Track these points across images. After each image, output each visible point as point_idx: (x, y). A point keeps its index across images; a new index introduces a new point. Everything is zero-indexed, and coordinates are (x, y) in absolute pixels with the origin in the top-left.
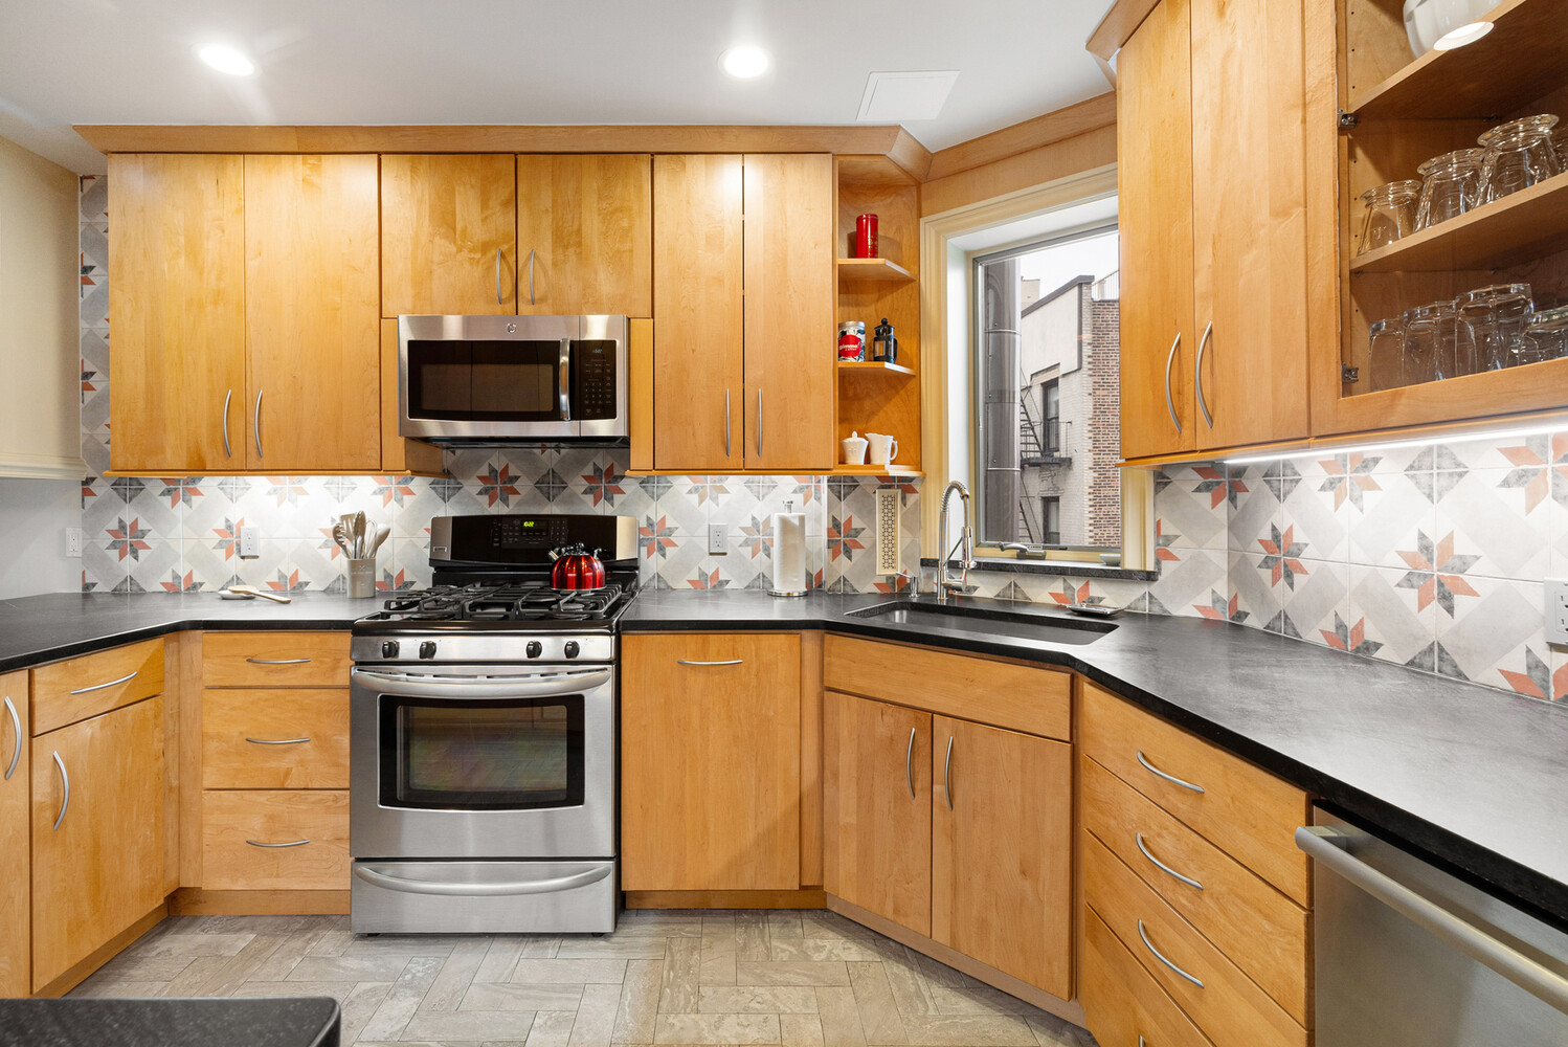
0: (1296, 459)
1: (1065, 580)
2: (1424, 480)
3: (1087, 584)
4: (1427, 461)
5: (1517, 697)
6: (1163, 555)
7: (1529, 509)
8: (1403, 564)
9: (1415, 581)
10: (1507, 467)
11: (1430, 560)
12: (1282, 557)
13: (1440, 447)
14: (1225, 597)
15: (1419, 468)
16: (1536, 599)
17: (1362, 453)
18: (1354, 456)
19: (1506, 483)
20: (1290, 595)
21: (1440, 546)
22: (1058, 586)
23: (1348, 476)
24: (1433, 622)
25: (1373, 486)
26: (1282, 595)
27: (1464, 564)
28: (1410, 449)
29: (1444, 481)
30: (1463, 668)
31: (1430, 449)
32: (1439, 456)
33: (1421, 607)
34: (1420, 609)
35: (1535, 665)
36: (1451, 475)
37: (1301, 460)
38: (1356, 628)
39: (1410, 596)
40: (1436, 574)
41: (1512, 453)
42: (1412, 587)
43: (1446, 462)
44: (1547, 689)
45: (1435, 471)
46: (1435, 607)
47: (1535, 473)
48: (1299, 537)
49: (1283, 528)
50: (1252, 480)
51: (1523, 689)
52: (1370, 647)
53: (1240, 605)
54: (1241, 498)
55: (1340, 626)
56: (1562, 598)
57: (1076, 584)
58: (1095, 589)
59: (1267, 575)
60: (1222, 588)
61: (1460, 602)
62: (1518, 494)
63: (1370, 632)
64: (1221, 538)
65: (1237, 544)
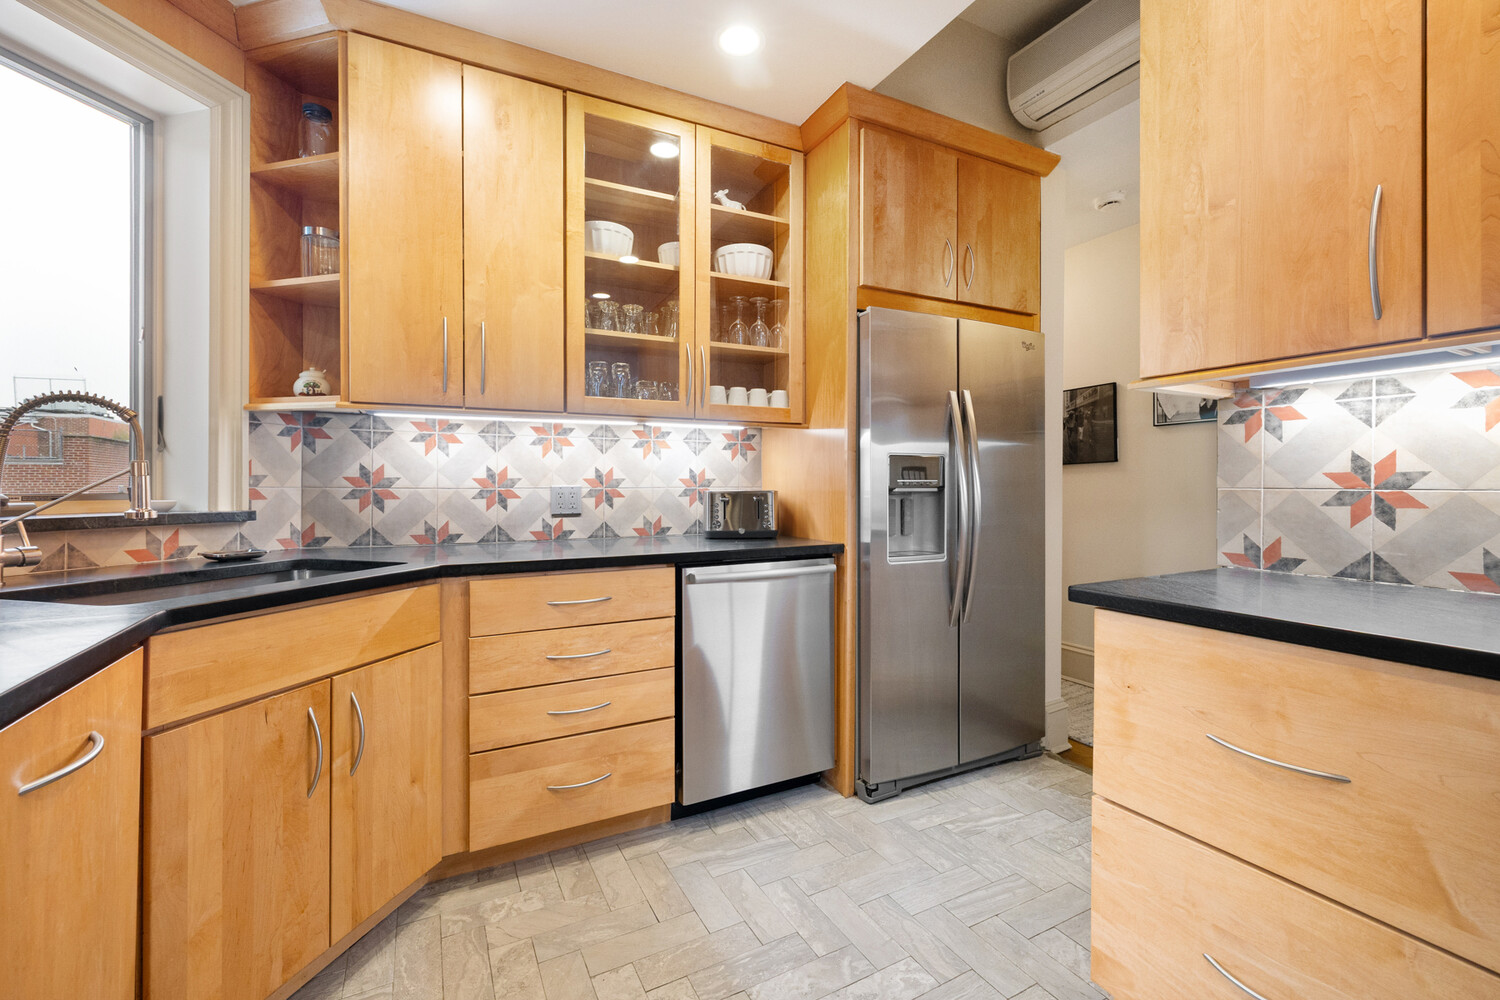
0: (389, 418)
1: (148, 532)
2: (490, 439)
3: (176, 533)
4: (493, 429)
5: (538, 541)
6: (255, 495)
7: (544, 455)
8: (477, 485)
9: (484, 494)
10: (534, 436)
11: (494, 482)
12: (372, 489)
13: (500, 422)
14: (299, 528)
15: (488, 432)
16: (546, 496)
17: (448, 421)
18: (441, 422)
19: (534, 443)
20: (379, 515)
21: (500, 474)
22: (139, 541)
23: (437, 433)
24: (496, 515)
25: (456, 441)
26: (371, 517)
27: (513, 482)
28: (482, 422)
29: (502, 441)
30: (512, 536)
31: (494, 423)
32: (500, 427)
33: (488, 508)
34: (488, 509)
35: (546, 526)
36: (506, 437)
37: (393, 419)
38: (442, 528)
39: (481, 504)
40: (497, 489)
41: (536, 429)
42: (483, 498)
43: (503, 430)
44: (551, 535)
45: (497, 435)
46: (497, 507)
47: (547, 439)
48: (389, 473)
49: (372, 468)
50: (337, 430)
51: (541, 538)
52: (453, 538)
53: (319, 532)
54: (321, 444)
55: (429, 529)
56: (558, 494)
57: (163, 535)
58: (186, 538)
59: (354, 504)
60: (297, 521)
61: (511, 503)
62: (539, 448)
63: (453, 529)
64: (297, 477)
65: (314, 482)
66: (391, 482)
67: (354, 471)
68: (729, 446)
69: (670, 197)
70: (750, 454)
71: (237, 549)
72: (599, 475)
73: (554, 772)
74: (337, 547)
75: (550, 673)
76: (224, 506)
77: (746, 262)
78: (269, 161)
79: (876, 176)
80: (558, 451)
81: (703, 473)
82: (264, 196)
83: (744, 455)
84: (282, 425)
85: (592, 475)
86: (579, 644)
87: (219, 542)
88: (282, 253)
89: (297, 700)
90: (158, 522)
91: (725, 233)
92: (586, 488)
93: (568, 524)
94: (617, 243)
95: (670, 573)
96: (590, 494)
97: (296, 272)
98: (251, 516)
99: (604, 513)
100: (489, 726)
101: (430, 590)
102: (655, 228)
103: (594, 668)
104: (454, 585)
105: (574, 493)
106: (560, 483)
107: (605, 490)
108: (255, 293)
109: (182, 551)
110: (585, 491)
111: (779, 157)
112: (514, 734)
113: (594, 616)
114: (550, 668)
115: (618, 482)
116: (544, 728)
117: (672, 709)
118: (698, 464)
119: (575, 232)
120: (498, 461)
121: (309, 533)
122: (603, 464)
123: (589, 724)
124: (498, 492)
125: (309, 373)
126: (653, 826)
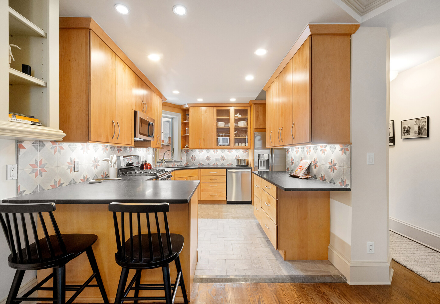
0: (195, 150)
6: (182, 159)
8: (206, 158)
12: (194, 158)
16: (215, 159)
19: (213, 152)
21: (208, 156)
22: (172, 164)
24: (208, 162)
25: (203, 153)
26: (193, 162)
27: (210, 157)
30: (210, 164)
35: (215, 163)
41: (213, 150)
46: (208, 161)
47: (215, 151)
50: (190, 151)
51: (214, 165)
52: (203, 165)
53: (188, 163)
54: (188, 153)
55: (200, 163)
56: (216, 159)
58: (176, 164)
59: (192, 160)
60: (186, 162)
61: (210, 160)
63: (203, 164)
65: (187, 157)
66: (196, 157)
67: (192, 156)
68: (243, 152)
69: (229, 117)
70: (247, 153)
71: (180, 165)
72: (222, 156)
73: (210, 193)
74: (190, 165)
76: (179, 160)
77: (242, 124)
78: (184, 121)
79: (257, 111)
80: (216, 153)
81: (238, 156)
82: (183, 124)
83: (246, 153)
84: (184, 151)
86: (213, 178)
88: (184, 131)
89: (184, 178)
91: (237, 121)
92: (220, 158)
93: (218, 163)
94: (222, 125)
95: (225, 170)
96: (221, 159)
97: (186, 134)
98: (181, 161)
99: (223, 162)
100: (204, 186)
101: (197, 170)
102: (227, 121)
103: (215, 181)
104: (199, 170)
105: (218, 159)
106: (216, 158)
107: (223, 158)
108: (182, 136)
109: (176, 165)
110: (220, 159)
111: (246, 108)
112: (206, 188)
113: (215, 175)
114: (210, 180)
115: (225, 157)
116: (209, 187)
117: (225, 188)
118: (237, 154)
119: (215, 124)
120: (208, 154)
121: (187, 164)
122: (223, 154)
123: (214, 188)
124: (208, 158)
125: (187, 145)
126: (224, 204)
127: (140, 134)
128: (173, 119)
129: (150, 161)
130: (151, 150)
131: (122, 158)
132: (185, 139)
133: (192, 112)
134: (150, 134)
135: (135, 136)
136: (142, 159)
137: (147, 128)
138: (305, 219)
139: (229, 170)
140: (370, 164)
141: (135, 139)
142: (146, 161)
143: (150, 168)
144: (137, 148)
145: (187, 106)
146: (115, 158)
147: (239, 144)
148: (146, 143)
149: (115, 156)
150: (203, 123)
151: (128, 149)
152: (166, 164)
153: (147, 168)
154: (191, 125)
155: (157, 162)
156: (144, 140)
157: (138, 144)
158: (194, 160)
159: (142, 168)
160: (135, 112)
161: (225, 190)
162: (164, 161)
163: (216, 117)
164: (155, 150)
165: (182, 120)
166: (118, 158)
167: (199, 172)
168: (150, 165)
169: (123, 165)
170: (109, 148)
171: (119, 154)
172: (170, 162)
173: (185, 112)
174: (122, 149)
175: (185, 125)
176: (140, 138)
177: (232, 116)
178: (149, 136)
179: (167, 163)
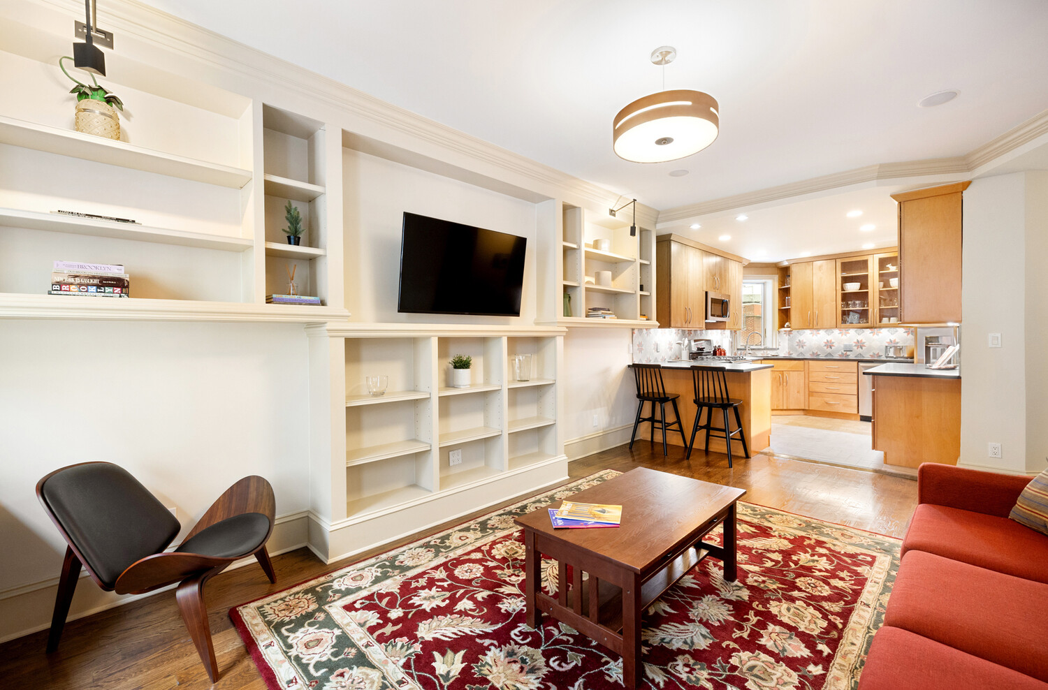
2: (826, 334)
3: (767, 351)
6: (779, 345)
7: (842, 337)
8: (824, 343)
11: (828, 343)
16: (842, 346)
20: (803, 349)
21: (830, 341)
22: (762, 352)
24: (829, 350)
26: (801, 350)
27: (833, 343)
30: (833, 355)
34: (827, 348)
35: (842, 353)
39: (825, 348)
42: (826, 346)
48: (804, 341)
49: (801, 340)
50: (794, 333)
51: (841, 356)
52: (819, 355)
53: (790, 351)
54: (791, 335)
55: (813, 353)
56: (845, 346)
57: (765, 351)
58: (769, 352)
59: (798, 347)
60: (787, 350)
61: (833, 348)
62: (840, 335)
64: (787, 341)
65: (789, 342)
66: (804, 343)
67: (798, 341)
68: (906, 332)
69: (867, 273)
72: (858, 341)
73: (827, 399)
74: (794, 355)
75: (825, 380)
76: (774, 347)
78: (781, 286)
80: (846, 335)
82: (780, 291)
84: (783, 332)
85: (856, 341)
86: (832, 376)
87: (774, 353)
88: (783, 302)
90: (764, 349)
91: (885, 278)
92: (854, 344)
93: (848, 353)
94: (853, 287)
95: (858, 362)
96: (855, 346)
97: (785, 306)
98: (779, 349)
99: (859, 350)
100: (814, 387)
101: (802, 362)
102: (864, 280)
103: (835, 381)
104: (806, 362)
105: (850, 346)
106: (846, 343)
107: (860, 345)
108: (779, 310)
112: (818, 390)
113: (835, 370)
115: (864, 342)
116: (824, 391)
117: (856, 393)
118: (893, 338)
119: (839, 287)
120: (829, 338)
121: (789, 353)
122: (860, 338)
123: (834, 392)
124: (829, 345)
125: (787, 324)
126: (855, 420)
127: (712, 315)
128: (764, 284)
129: (726, 346)
130: (727, 332)
131: (693, 343)
132: (785, 315)
133: (794, 271)
134: (724, 313)
135: (706, 319)
136: (715, 344)
137: (721, 308)
138: (918, 417)
139: (861, 364)
140: (994, 346)
141: (707, 321)
142: (719, 346)
143: (725, 354)
144: (709, 331)
145: (786, 264)
146: (686, 342)
147: (891, 318)
148: (719, 324)
149: (687, 339)
150: (815, 287)
151: (699, 332)
152: (750, 352)
153: (721, 355)
154: (793, 291)
155: (738, 349)
156: (717, 322)
157: (709, 326)
158: (802, 347)
159: (715, 353)
160: (706, 293)
161: (856, 396)
162: (747, 349)
163: (840, 275)
164: (734, 332)
165: (779, 284)
166: (689, 341)
167: (806, 366)
168: (724, 351)
169: (694, 349)
170: (680, 331)
171: (690, 337)
172: (759, 349)
173: (784, 272)
174: (692, 332)
175: (785, 292)
176: (712, 320)
177: (873, 271)
178: (722, 316)
179: (754, 351)
